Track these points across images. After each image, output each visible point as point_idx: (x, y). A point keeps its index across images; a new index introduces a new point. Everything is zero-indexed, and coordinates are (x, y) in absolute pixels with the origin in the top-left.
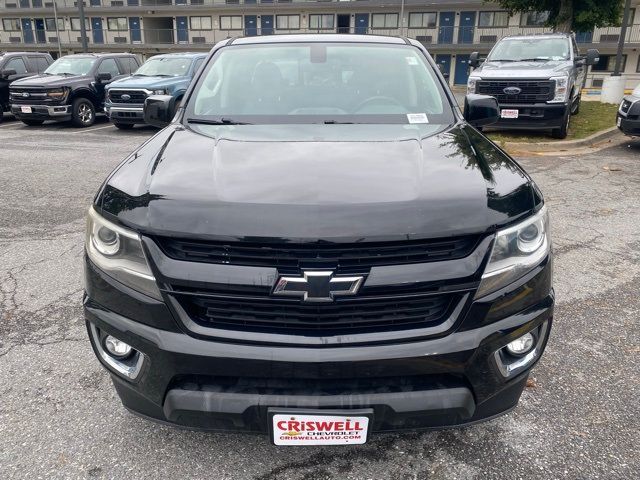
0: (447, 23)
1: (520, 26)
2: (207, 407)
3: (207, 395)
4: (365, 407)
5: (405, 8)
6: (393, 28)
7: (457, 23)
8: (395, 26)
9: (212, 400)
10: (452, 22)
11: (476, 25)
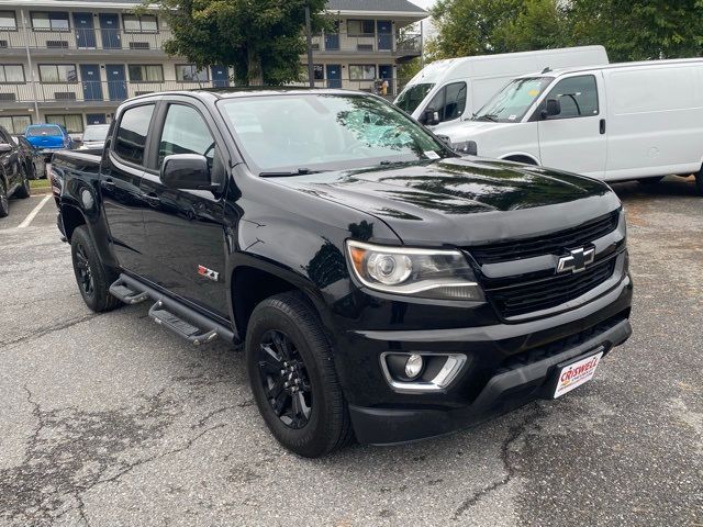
0: (90, 78)
1: (178, 82)
2: (524, 380)
3: (520, 371)
4: (597, 347)
5: (32, 58)
6: (19, 83)
7: (104, 77)
8: (22, 80)
9: (525, 373)
10: (97, 76)
11: (128, 79)
